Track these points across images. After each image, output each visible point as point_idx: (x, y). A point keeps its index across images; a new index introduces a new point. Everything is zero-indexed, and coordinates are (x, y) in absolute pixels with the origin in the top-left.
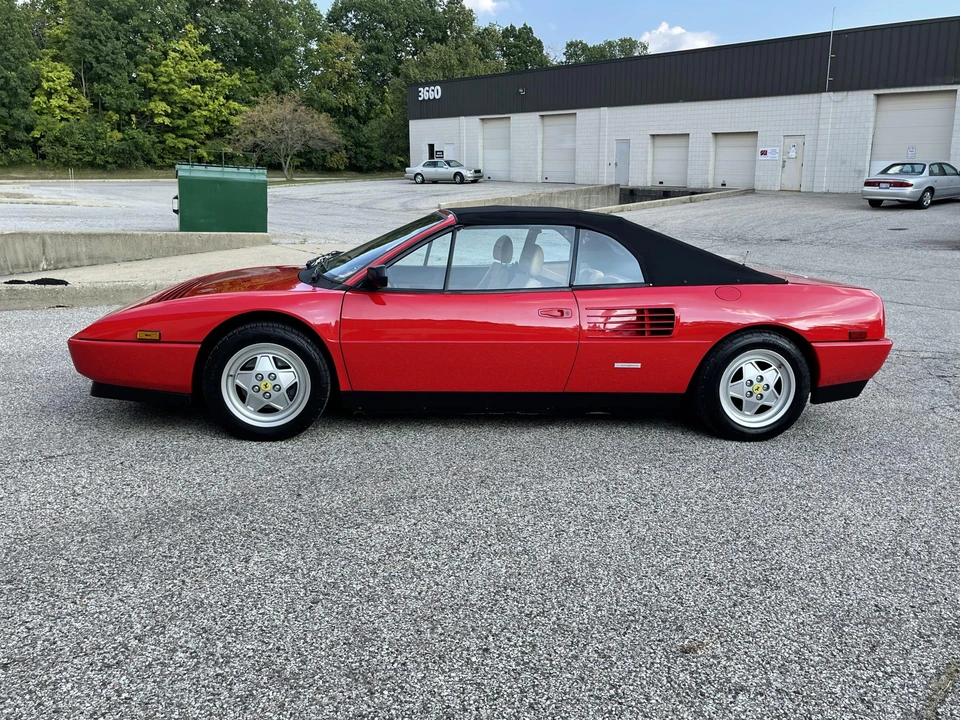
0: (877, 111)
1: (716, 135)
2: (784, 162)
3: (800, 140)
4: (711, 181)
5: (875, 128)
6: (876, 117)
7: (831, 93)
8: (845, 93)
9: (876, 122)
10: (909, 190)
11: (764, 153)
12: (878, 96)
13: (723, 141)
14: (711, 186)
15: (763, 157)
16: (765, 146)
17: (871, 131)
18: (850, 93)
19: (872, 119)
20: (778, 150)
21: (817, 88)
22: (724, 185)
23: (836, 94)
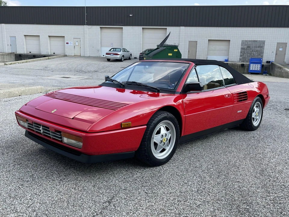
0: (101, 32)
1: (49, 36)
2: (74, 46)
3: (79, 40)
4: (49, 52)
5: (101, 37)
6: (101, 34)
7: (87, 26)
8: (91, 26)
9: (101, 35)
10: (119, 56)
11: (67, 43)
12: (101, 28)
13: (52, 39)
14: (50, 54)
15: (67, 45)
16: (68, 41)
17: (100, 38)
18: (93, 26)
19: (100, 35)
20: (72, 42)
21: (83, 24)
22: (54, 53)
23: (89, 26)
